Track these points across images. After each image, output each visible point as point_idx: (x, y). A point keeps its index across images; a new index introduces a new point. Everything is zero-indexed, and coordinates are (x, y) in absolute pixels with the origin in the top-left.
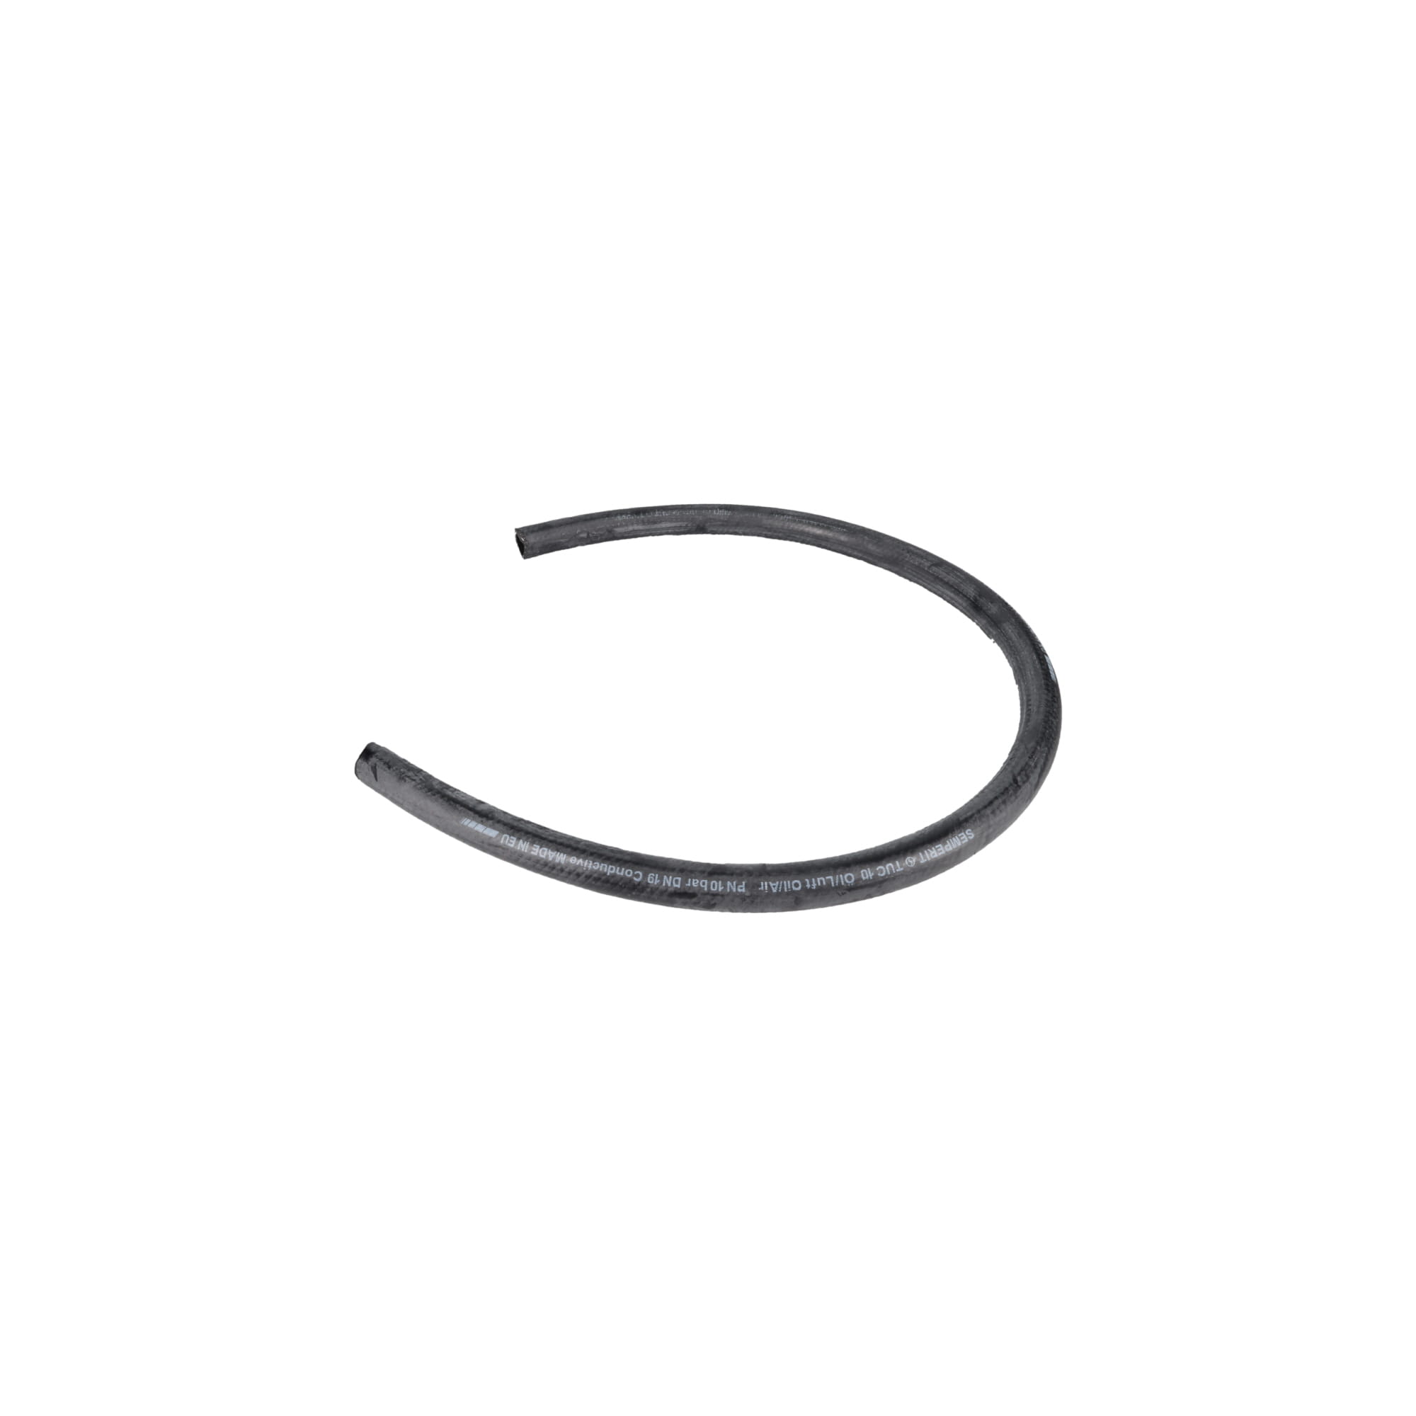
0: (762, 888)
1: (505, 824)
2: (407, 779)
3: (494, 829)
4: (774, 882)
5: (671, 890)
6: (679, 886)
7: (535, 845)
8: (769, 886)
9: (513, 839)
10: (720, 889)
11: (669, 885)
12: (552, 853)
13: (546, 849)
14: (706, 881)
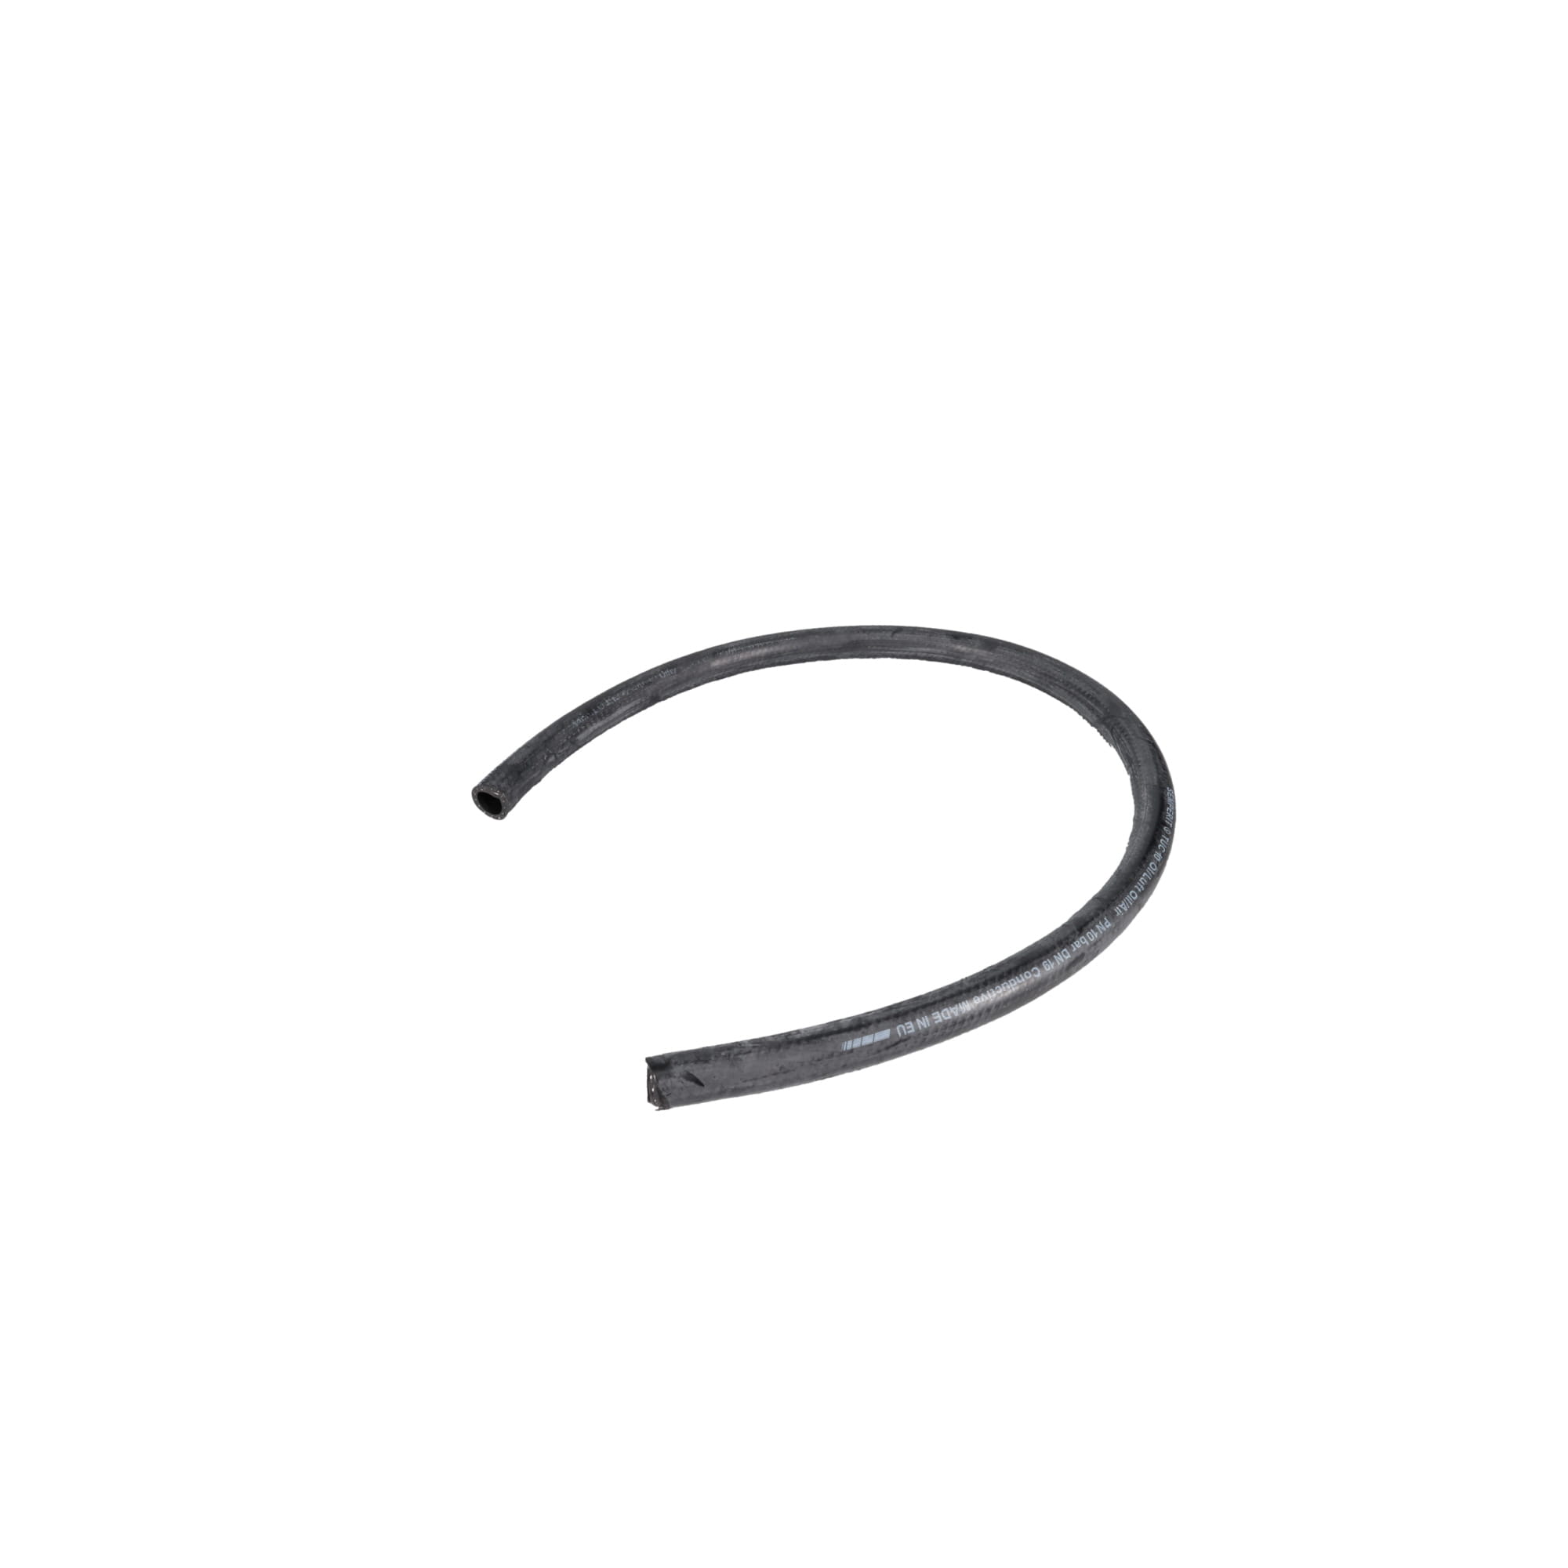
0: (1118, 914)
1: (887, 1019)
2: (740, 1056)
3: (884, 1029)
4: (1121, 904)
5: (1067, 963)
6: (1069, 956)
7: (933, 1014)
8: (1120, 908)
9: (909, 1025)
10: (1096, 935)
11: (1063, 960)
12: (954, 1008)
13: (946, 1010)
14: (1083, 937)
